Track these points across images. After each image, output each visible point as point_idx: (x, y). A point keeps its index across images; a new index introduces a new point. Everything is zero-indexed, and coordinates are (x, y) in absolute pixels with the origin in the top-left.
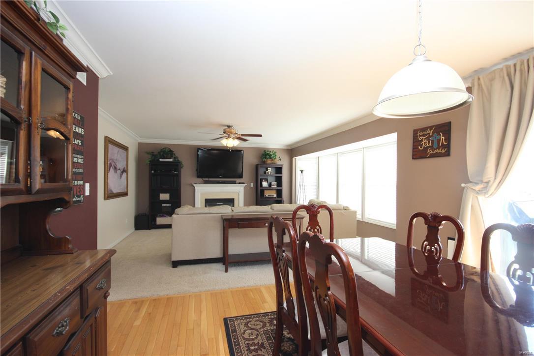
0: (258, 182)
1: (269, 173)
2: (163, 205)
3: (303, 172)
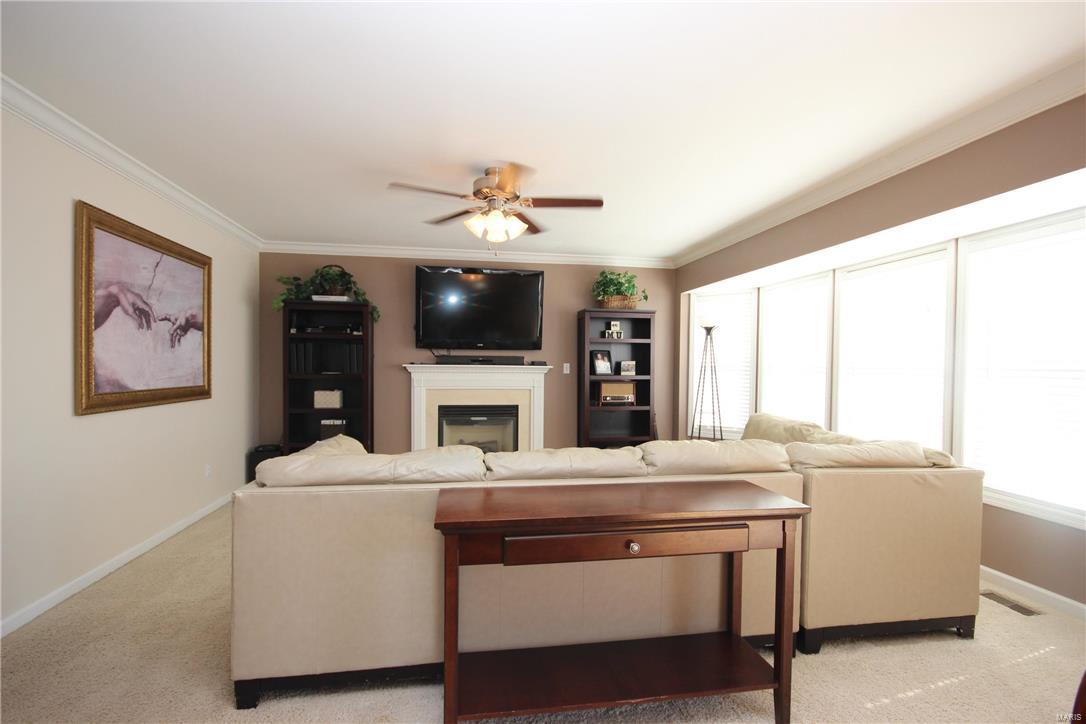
0: (583, 361)
1: (615, 335)
2: (323, 422)
3: (713, 332)
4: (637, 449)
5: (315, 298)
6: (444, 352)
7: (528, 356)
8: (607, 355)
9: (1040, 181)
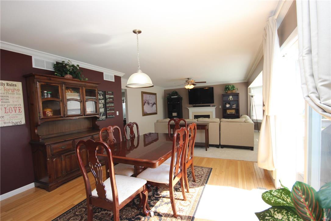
4: (197, 119)
5: (172, 97)
6: (195, 105)
7: (211, 105)
8: (229, 103)
9: (258, 76)
